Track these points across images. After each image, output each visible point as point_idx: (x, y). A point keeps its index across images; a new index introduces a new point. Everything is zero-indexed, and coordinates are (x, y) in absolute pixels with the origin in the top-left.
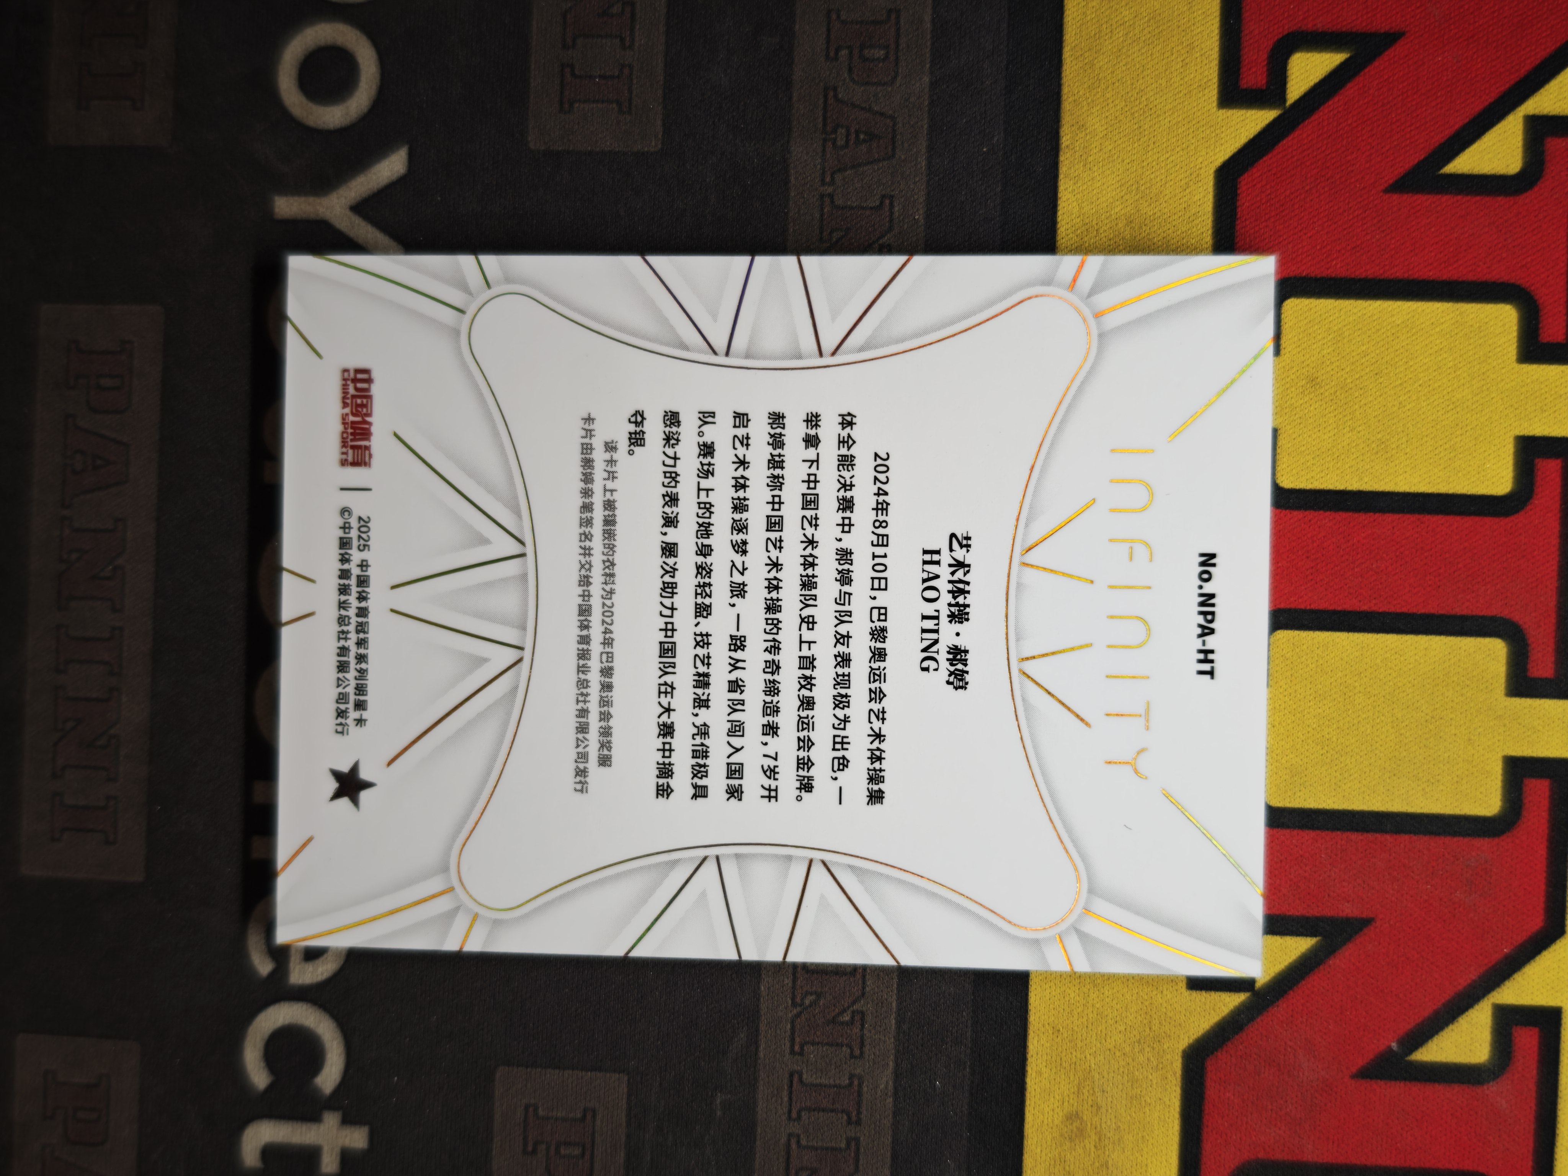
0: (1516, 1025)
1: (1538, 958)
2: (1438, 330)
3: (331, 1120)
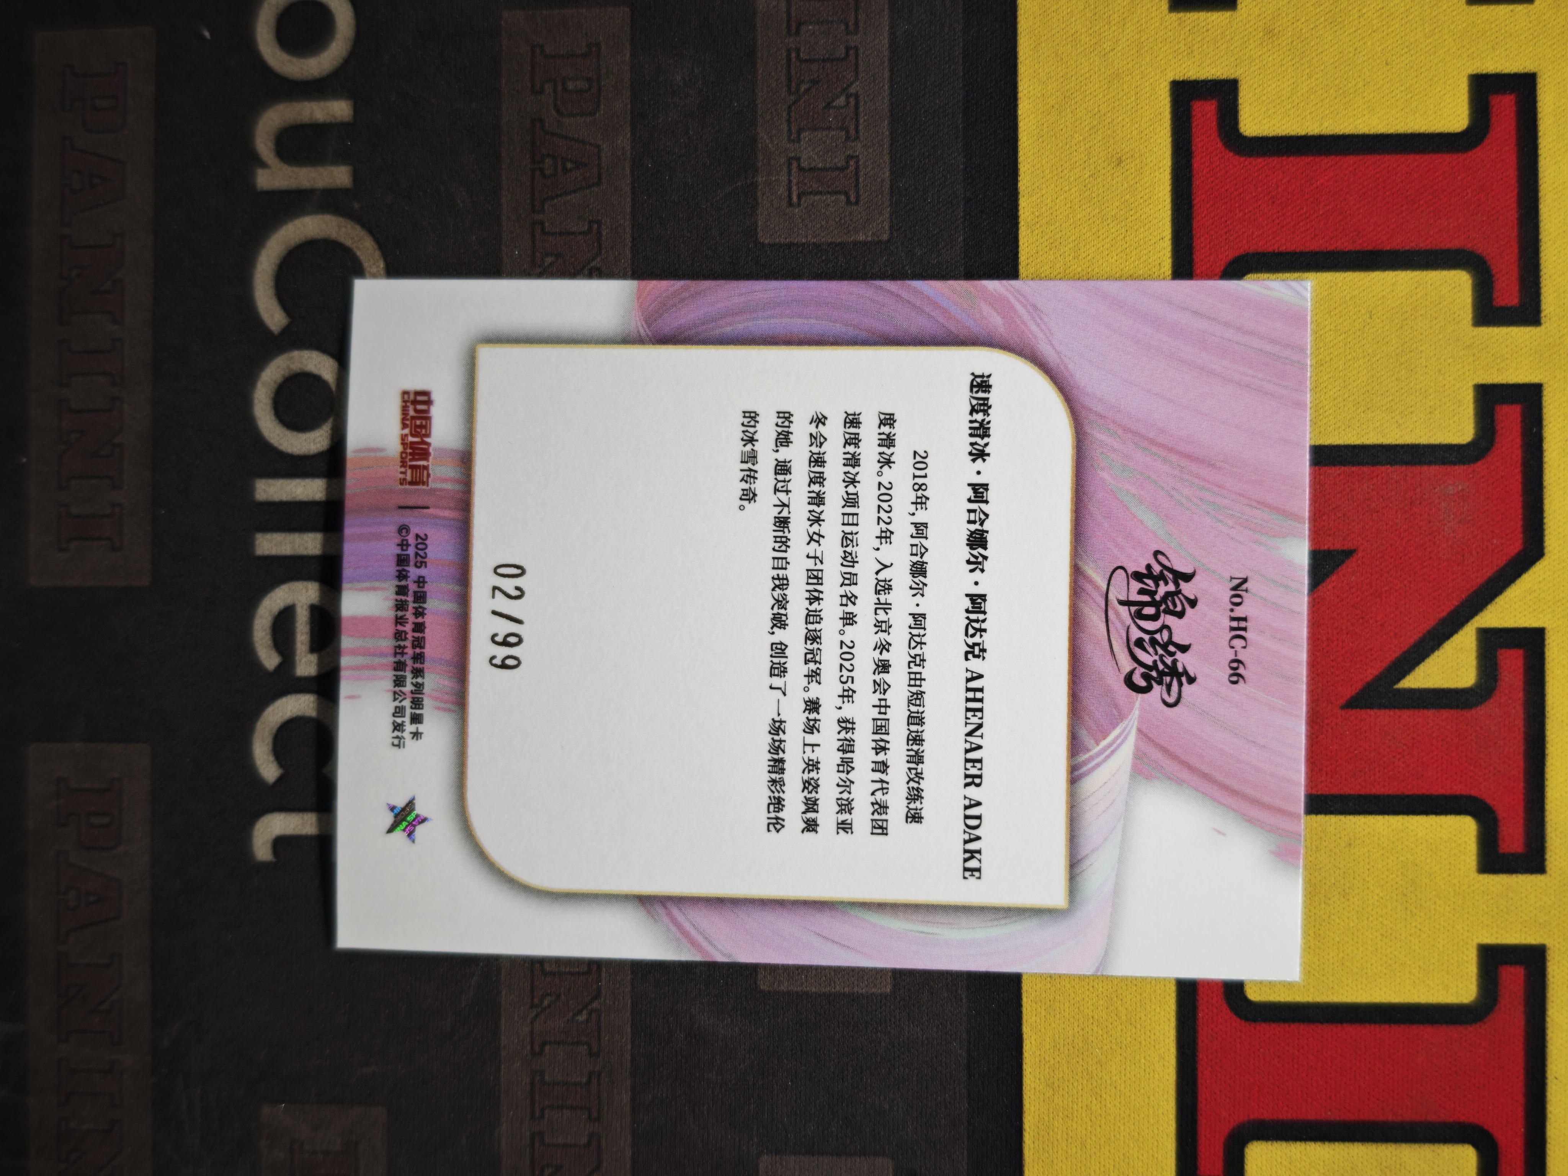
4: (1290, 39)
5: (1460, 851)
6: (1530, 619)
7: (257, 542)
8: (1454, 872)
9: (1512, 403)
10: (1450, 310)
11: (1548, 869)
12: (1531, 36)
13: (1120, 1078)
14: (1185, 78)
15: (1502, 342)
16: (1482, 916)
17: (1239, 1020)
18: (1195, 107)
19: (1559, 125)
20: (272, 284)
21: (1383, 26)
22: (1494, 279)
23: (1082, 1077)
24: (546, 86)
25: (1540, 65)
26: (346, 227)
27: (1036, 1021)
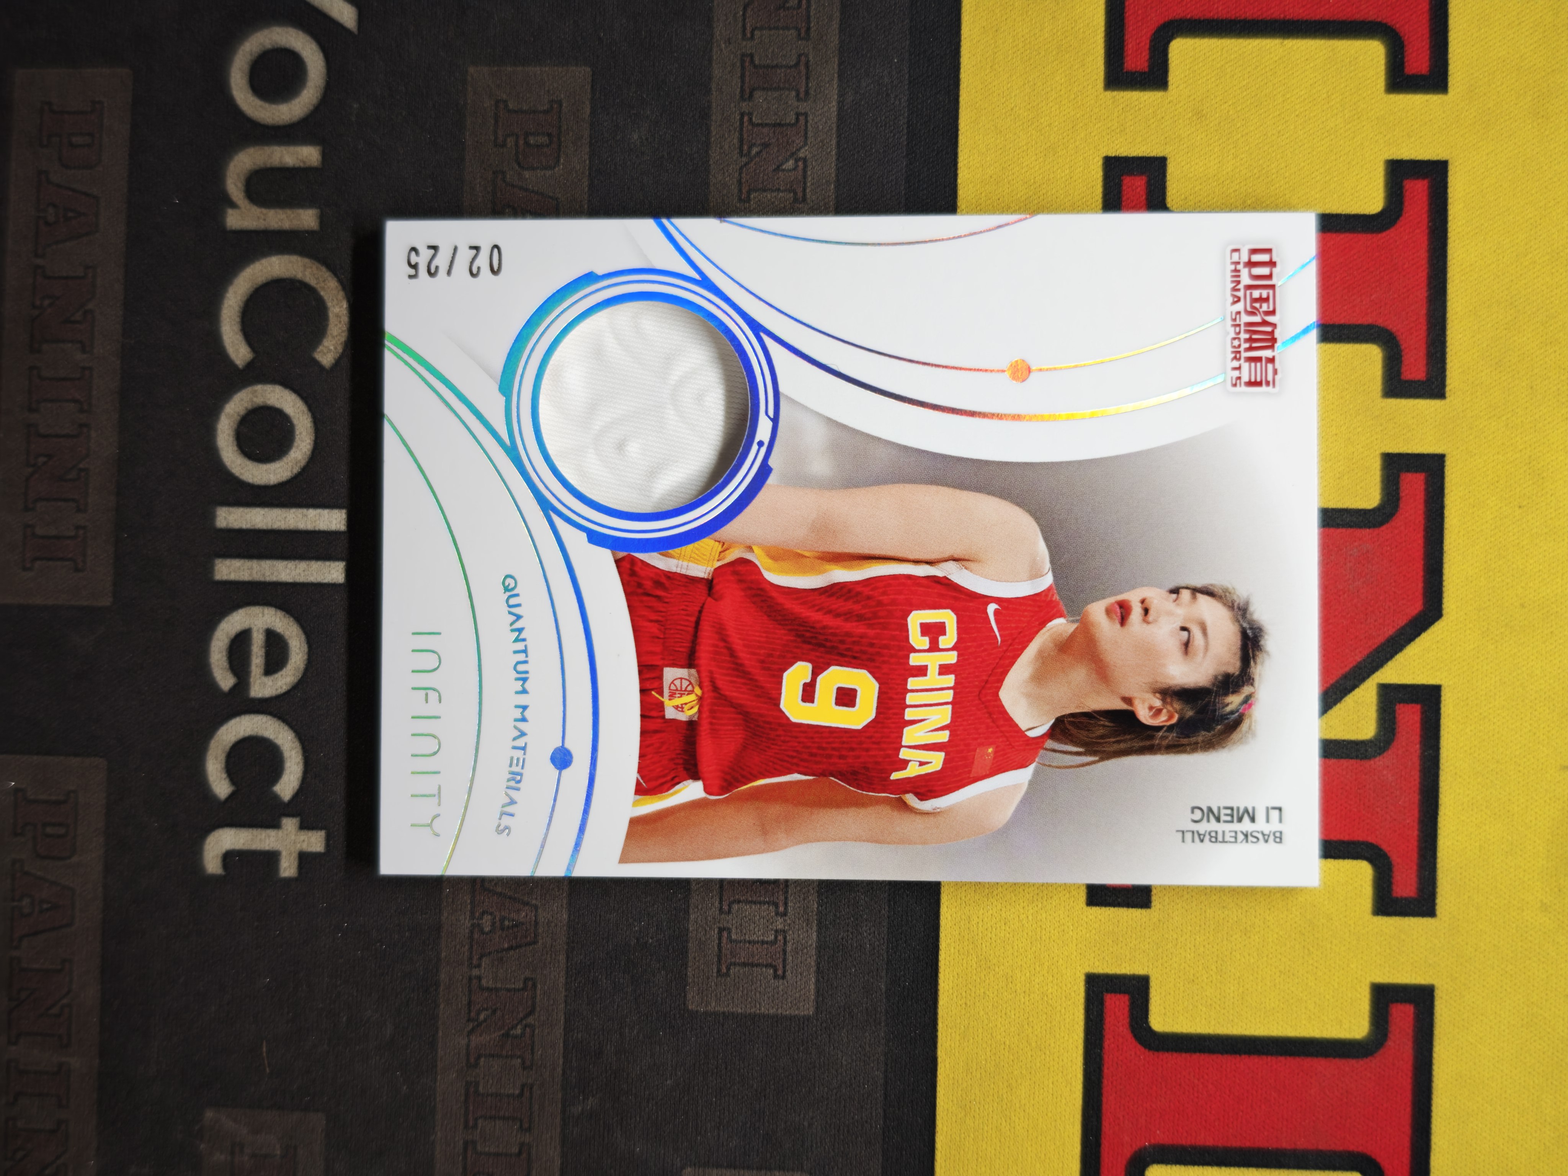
0: (1400, 703)
1: (1417, 640)
2: (1312, 65)
3: (290, 824)
4: (1217, 120)
5: (1356, 894)
6: (1427, 676)
7: (216, 568)
8: (1350, 914)
9: (1416, 471)
10: (1360, 382)
11: (1438, 913)
12: (1445, 125)
13: (1029, 1102)
14: (1117, 155)
15: (1409, 414)
16: (1376, 956)
17: (1143, 1049)
18: (1125, 182)
19: (1468, 211)
20: (238, 320)
21: (1306, 110)
22: (1403, 353)
23: (993, 1100)
24: (509, 140)
25: (1452, 153)
26: (311, 268)
27: (950, 1046)
